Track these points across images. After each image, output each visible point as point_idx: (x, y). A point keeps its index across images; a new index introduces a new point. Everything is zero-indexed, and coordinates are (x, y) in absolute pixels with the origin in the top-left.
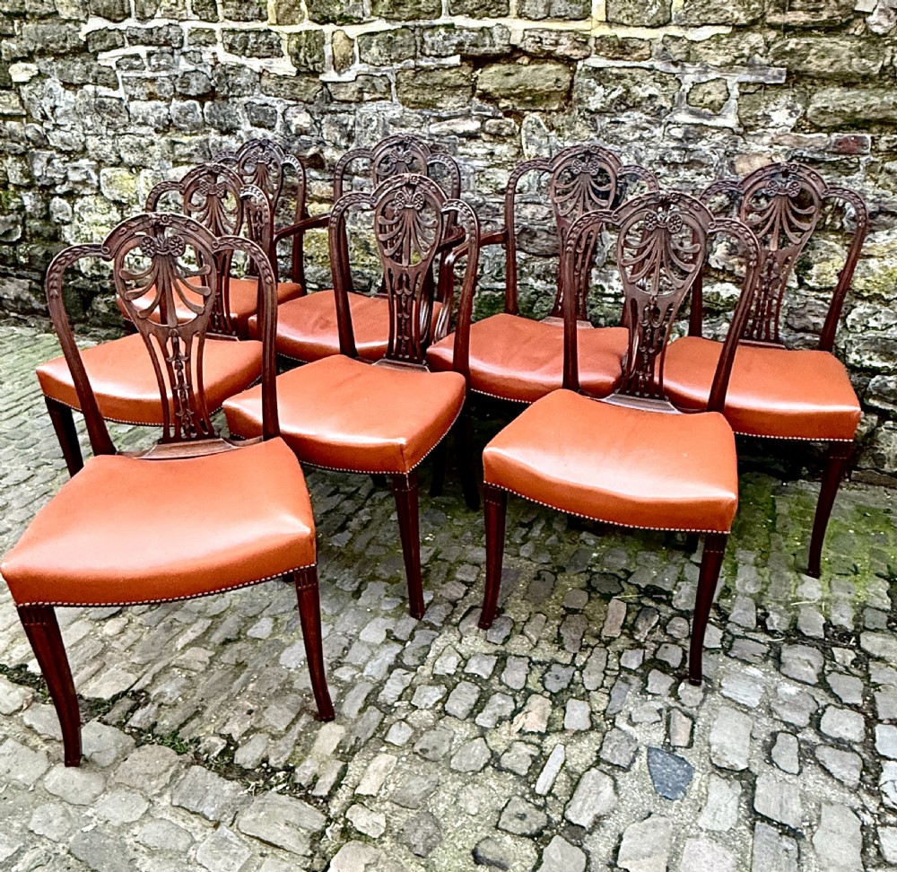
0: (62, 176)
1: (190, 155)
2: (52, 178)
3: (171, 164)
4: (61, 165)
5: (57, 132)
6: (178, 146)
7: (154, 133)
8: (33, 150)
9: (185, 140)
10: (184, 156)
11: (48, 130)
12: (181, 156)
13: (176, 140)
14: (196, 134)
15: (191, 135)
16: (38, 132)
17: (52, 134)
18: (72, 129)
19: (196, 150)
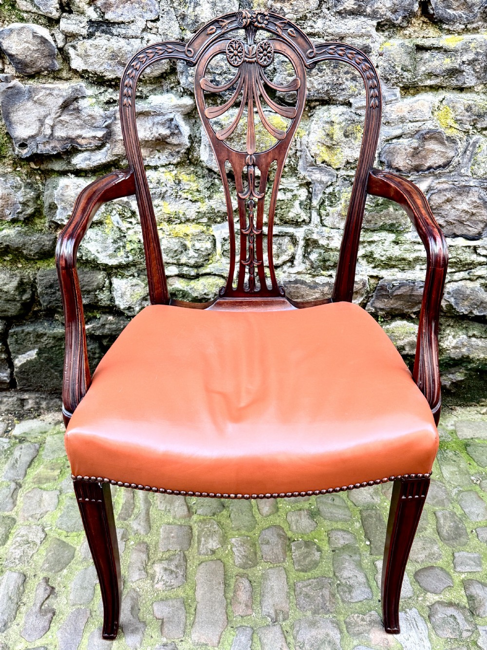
0: (100, 134)
1: (453, 72)
2: (69, 139)
3: (397, 91)
4: (98, 111)
5: (101, 40)
6: (427, 55)
7: (373, 32)
8: (16, 82)
9: (449, 41)
10: (437, 76)
11: (70, 37)
12: (430, 75)
13: (427, 43)
14: (476, 30)
15: (466, 30)
16: (44, 41)
17: (84, 45)
18: (145, 29)
19: (471, 63)
